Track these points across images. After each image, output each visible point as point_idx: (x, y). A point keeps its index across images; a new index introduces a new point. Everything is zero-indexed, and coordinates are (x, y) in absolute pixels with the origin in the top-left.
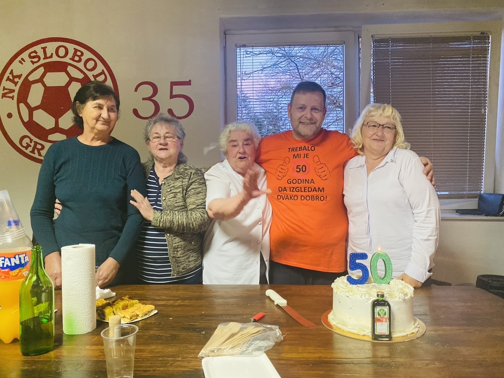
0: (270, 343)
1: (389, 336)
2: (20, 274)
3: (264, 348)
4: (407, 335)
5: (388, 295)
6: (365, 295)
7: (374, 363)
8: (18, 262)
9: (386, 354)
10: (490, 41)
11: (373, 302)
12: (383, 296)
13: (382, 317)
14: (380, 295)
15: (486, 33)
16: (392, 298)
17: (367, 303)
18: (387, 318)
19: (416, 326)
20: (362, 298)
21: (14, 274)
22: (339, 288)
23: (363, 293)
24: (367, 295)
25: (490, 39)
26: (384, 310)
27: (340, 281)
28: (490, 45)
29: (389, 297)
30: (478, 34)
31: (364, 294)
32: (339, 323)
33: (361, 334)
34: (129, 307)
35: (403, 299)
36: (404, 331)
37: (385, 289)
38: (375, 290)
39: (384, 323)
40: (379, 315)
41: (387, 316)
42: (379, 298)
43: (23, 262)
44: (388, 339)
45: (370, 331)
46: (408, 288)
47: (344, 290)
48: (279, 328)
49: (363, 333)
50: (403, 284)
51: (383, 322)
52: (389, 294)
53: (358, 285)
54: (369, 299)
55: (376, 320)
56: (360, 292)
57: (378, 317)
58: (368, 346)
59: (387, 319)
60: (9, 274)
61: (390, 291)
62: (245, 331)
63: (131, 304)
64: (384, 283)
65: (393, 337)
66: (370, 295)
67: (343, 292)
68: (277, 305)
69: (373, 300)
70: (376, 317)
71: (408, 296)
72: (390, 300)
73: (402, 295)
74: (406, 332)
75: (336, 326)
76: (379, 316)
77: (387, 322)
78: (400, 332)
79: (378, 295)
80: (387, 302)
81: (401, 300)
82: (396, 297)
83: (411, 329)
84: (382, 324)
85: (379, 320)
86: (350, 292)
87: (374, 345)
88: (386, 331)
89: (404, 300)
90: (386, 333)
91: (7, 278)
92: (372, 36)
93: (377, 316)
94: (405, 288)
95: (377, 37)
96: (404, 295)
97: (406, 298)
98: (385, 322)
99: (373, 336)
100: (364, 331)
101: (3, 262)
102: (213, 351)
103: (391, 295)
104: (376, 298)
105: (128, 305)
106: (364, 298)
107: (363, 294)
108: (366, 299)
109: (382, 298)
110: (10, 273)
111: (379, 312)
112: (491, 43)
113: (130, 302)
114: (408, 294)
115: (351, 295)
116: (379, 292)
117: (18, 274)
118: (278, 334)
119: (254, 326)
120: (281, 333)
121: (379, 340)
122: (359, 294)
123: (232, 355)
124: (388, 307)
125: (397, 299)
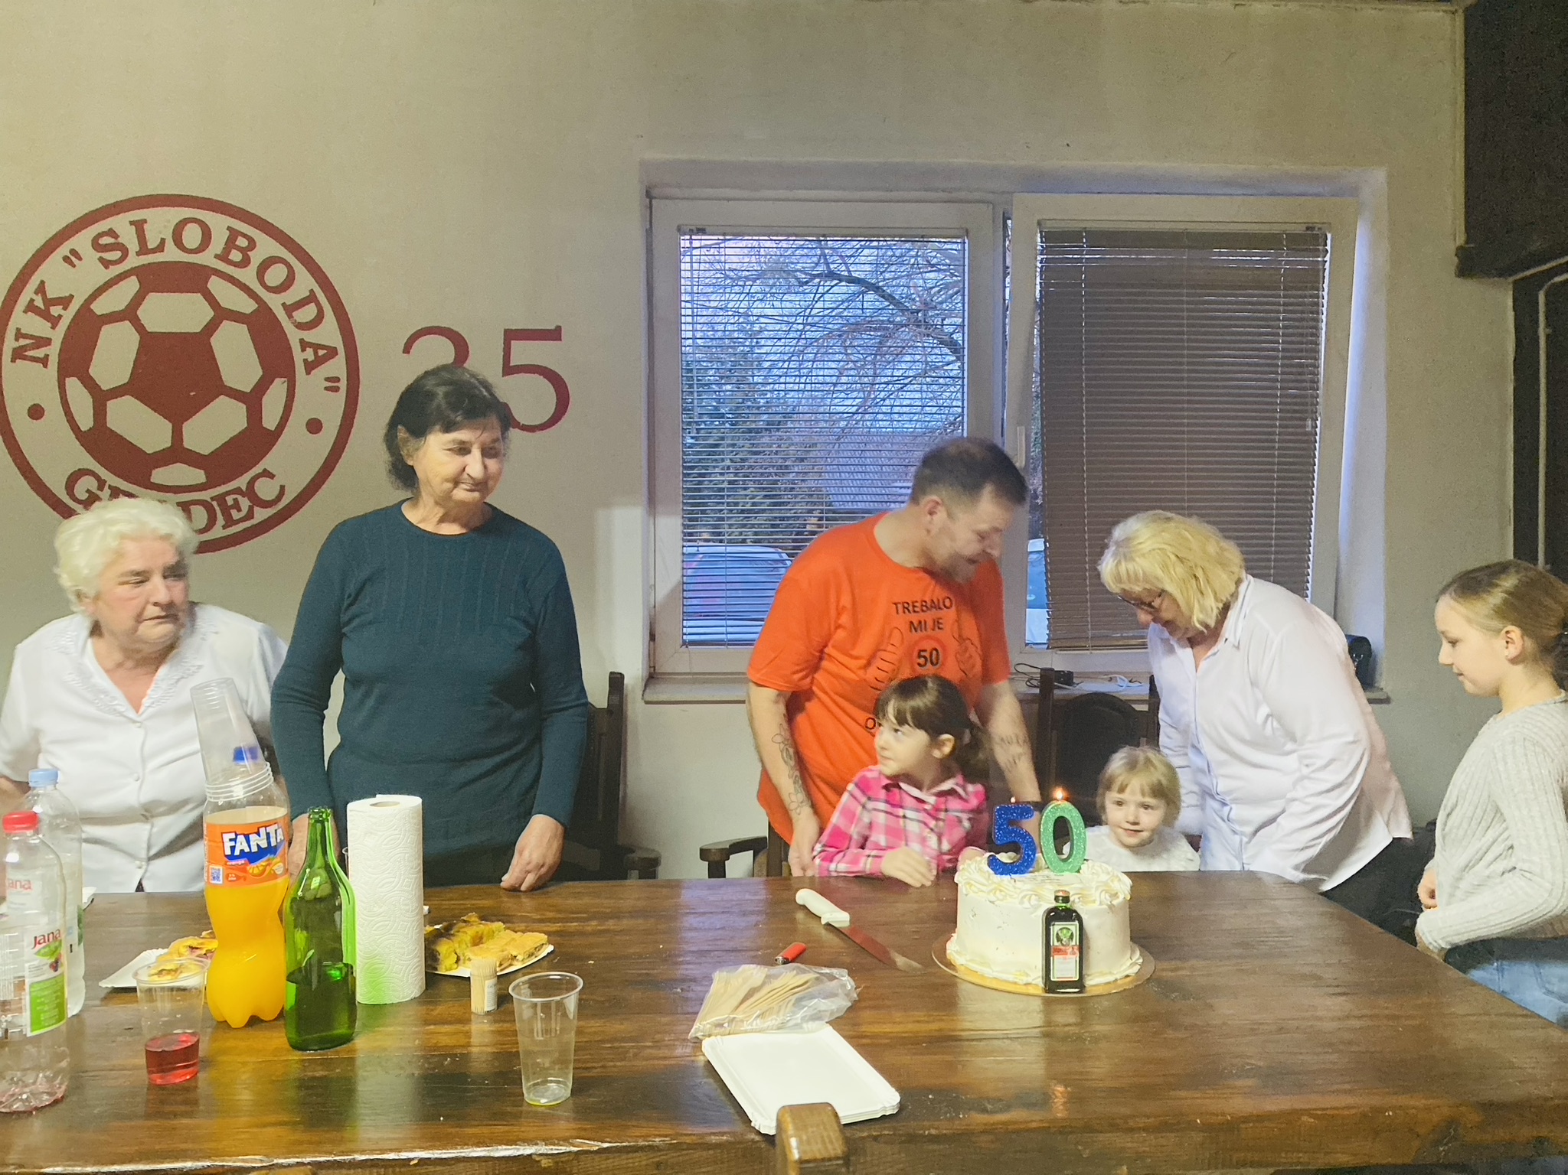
0: (839, 1004)
1: (1080, 984)
2: (268, 869)
3: (828, 1014)
4: (1116, 980)
5: (1076, 897)
6: (1030, 897)
7: (1046, 1035)
8: (264, 844)
9: (1072, 1020)
10: (1328, 248)
11: (1047, 912)
12: (1066, 899)
13: (1064, 943)
14: (1061, 898)
15: (1319, 229)
16: (1086, 903)
17: (1033, 916)
18: (1076, 945)
19: (1134, 960)
20: (1024, 906)
21: (256, 871)
22: (972, 882)
23: (1025, 893)
24: (1033, 897)
25: (1329, 242)
26: (1068, 929)
27: (973, 867)
28: (1327, 258)
29: (1079, 902)
30: (1300, 229)
31: (1028, 897)
32: (971, 960)
33: (1021, 982)
34: (484, 940)
35: (1107, 905)
36: (1110, 973)
37: (1069, 882)
38: (1051, 887)
39: (1067, 956)
40: (1059, 939)
41: (1075, 941)
42: (1059, 904)
43: (273, 844)
44: (1077, 990)
45: (1040, 974)
46: (1120, 880)
47: (984, 888)
48: (849, 975)
49: (1025, 980)
50: (1108, 873)
51: (1066, 954)
52: (1079, 896)
53: (1013, 876)
54: (1036, 907)
55: (1052, 950)
56: (1018, 891)
57: (1056, 943)
58: (1037, 1004)
60: (245, 871)
61: (1081, 889)
62: (776, 984)
63: (489, 932)
64: (1068, 870)
65: (1087, 986)
66: (1039, 897)
67: (982, 891)
68: (828, 925)
71: (1118, 897)
72: (1082, 906)
73: (1106, 897)
74: (1113, 974)
75: (967, 968)
76: (1059, 942)
77: (1074, 954)
78: (1102, 974)
79: (1056, 898)
80: (1075, 911)
81: (1105, 907)
82: (1094, 901)
83: (1124, 967)
84: (1065, 959)
85: (1058, 951)
86: (998, 892)
87: (1047, 1002)
88: (1074, 972)
89: (1111, 907)
90: (1072, 977)
91: (242, 880)
92: (1039, 223)
93: (1054, 942)
94: (1112, 881)
95: (1049, 226)
96: (1110, 897)
97: (1115, 902)
98: (1071, 954)
99: (1046, 985)
100: (1027, 975)
101: (233, 844)
102: (721, 1025)
103: (1083, 897)
104: (1054, 904)
105: (482, 934)
106: (1026, 905)
107: (1024, 896)
108: (1033, 906)
109: (1064, 905)
110: (248, 868)
111: (1060, 934)
112: (1331, 255)
113: (487, 928)
114: (1119, 893)
115: (998, 900)
116: (1059, 891)
117: (264, 870)
118: (849, 987)
119: (795, 972)
120: (853, 983)
121: (1059, 993)
122: (1016, 896)
123: (760, 1032)
124: (1077, 923)
125: (1096, 906)
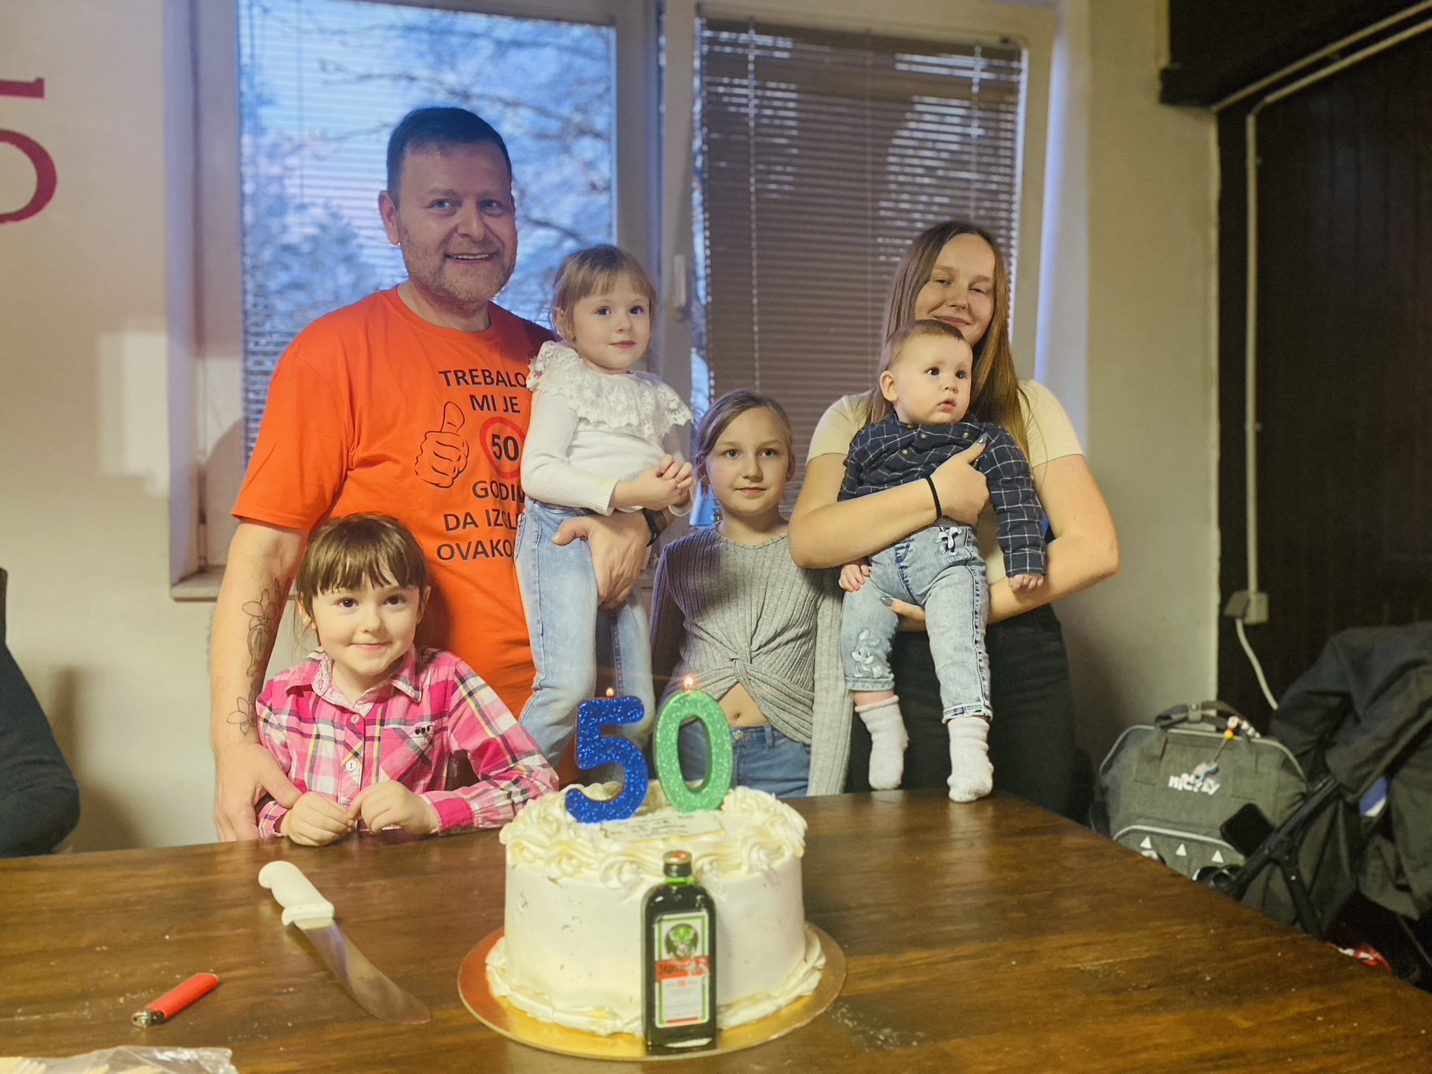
1: (711, 1030)
4: (778, 1011)
5: (706, 861)
6: (621, 868)
10: (1023, 66)
11: (651, 894)
12: (685, 869)
13: (681, 954)
14: (675, 868)
15: (1014, 43)
16: (724, 872)
17: (626, 902)
18: (703, 956)
19: (810, 962)
20: (609, 884)
22: (525, 843)
23: (611, 860)
24: (627, 867)
25: (1024, 59)
26: (688, 927)
28: (1023, 78)
29: (711, 871)
31: (616, 867)
32: (520, 988)
33: (602, 1032)
36: (769, 997)
37: (699, 831)
38: (661, 845)
39: (690, 978)
40: (671, 947)
41: (702, 949)
42: (670, 880)
45: (637, 1013)
46: (786, 821)
47: (541, 852)
49: (609, 1025)
50: (767, 810)
51: (686, 974)
52: (711, 858)
53: (608, 824)
54: (632, 886)
55: (658, 970)
56: (601, 855)
57: (666, 956)
59: (703, 960)
61: (716, 845)
64: (702, 807)
65: (724, 1028)
66: (639, 866)
68: (293, 928)
69: (651, 890)
70: (660, 956)
71: (782, 855)
72: (715, 879)
73: (759, 856)
74: (775, 998)
75: (510, 1004)
76: (672, 954)
77: (699, 972)
78: (753, 999)
79: (667, 869)
80: (703, 891)
81: (757, 874)
82: (739, 866)
83: (794, 981)
84: (683, 984)
85: (669, 970)
86: (565, 860)
88: (699, 1008)
89: (770, 875)
90: (696, 1019)
92: (699, 7)
93: (662, 954)
94: (772, 824)
96: (768, 855)
97: (777, 864)
98: (693, 974)
99: (646, 1036)
100: (615, 1016)
103: (718, 860)
104: (661, 880)
106: (614, 882)
107: (611, 866)
108: (624, 884)
109: (681, 880)
111: (672, 938)
112: (1026, 74)
114: (784, 847)
115: (565, 874)
116: (674, 853)
121: (671, 1051)
124: (704, 913)
125: (742, 874)
